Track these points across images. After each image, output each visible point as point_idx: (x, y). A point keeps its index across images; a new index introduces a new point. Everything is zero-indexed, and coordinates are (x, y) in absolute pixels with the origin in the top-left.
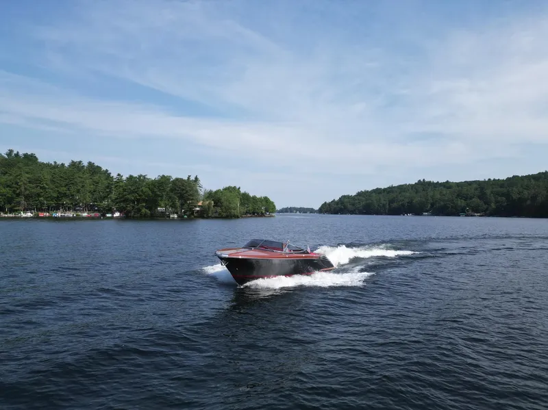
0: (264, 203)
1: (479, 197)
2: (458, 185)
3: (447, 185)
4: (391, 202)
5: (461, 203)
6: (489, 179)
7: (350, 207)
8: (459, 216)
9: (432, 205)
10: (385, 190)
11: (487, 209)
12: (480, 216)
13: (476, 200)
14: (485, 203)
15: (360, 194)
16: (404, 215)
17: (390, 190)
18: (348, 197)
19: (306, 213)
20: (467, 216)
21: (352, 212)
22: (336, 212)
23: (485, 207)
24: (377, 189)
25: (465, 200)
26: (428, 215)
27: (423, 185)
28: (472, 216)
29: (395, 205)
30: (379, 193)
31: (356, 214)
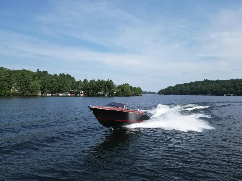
0: (138, 90)
1: (233, 87)
2: (223, 81)
3: (218, 81)
4: (192, 89)
5: (224, 90)
6: (238, 79)
7: (172, 91)
8: (224, 95)
9: (211, 90)
10: (189, 84)
11: (237, 92)
12: (233, 95)
13: (232, 89)
14: (236, 90)
15: (177, 86)
16: (198, 95)
17: (191, 84)
18: (172, 87)
19: (152, 94)
20: (227, 95)
21: (174, 94)
22: (166, 94)
23: (236, 91)
24: (185, 83)
25: (226, 88)
26: (209, 95)
27: (206, 82)
28: (229, 95)
29: (194, 90)
30: (186, 85)
31: (175, 94)
